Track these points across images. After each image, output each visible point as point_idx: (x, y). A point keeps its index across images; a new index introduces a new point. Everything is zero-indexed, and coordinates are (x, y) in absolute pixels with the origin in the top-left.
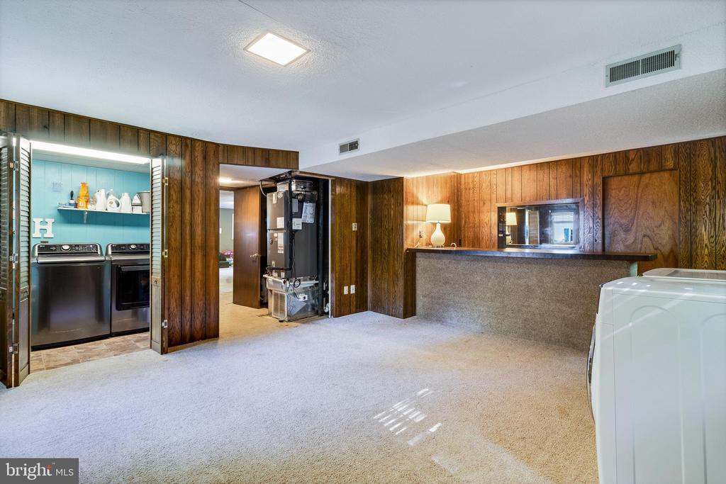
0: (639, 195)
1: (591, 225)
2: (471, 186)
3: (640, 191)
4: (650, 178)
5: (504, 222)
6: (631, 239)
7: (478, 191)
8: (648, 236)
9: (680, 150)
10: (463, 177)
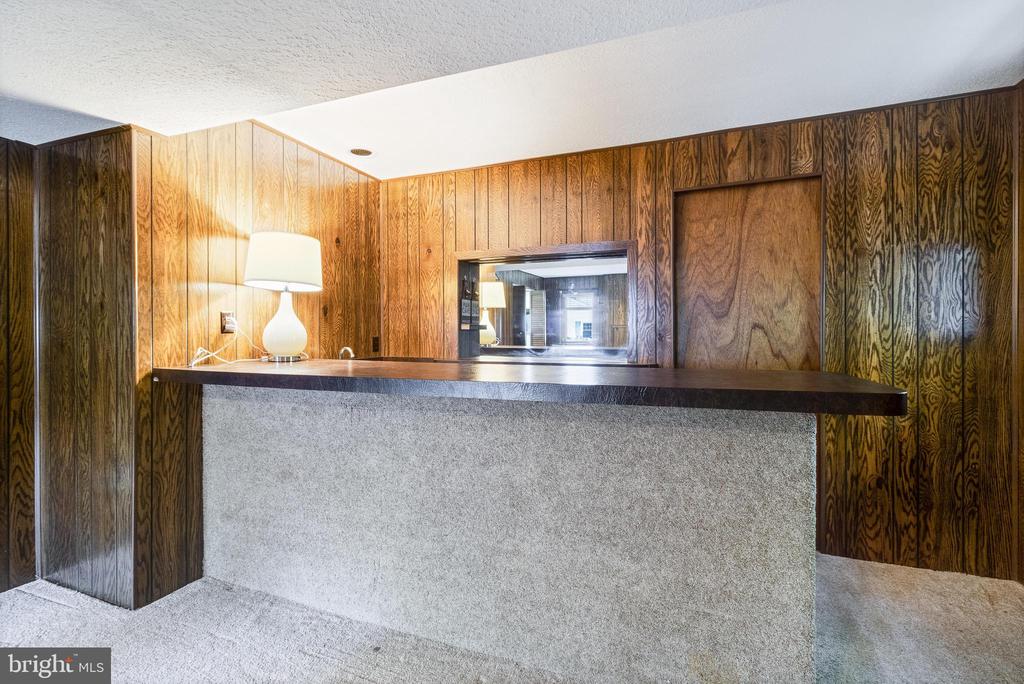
0: (745, 233)
1: (651, 303)
2: (401, 209)
3: (746, 226)
4: (765, 196)
5: (474, 297)
6: (727, 331)
7: (416, 223)
8: (762, 328)
9: (826, 133)
10: (382, 188)
